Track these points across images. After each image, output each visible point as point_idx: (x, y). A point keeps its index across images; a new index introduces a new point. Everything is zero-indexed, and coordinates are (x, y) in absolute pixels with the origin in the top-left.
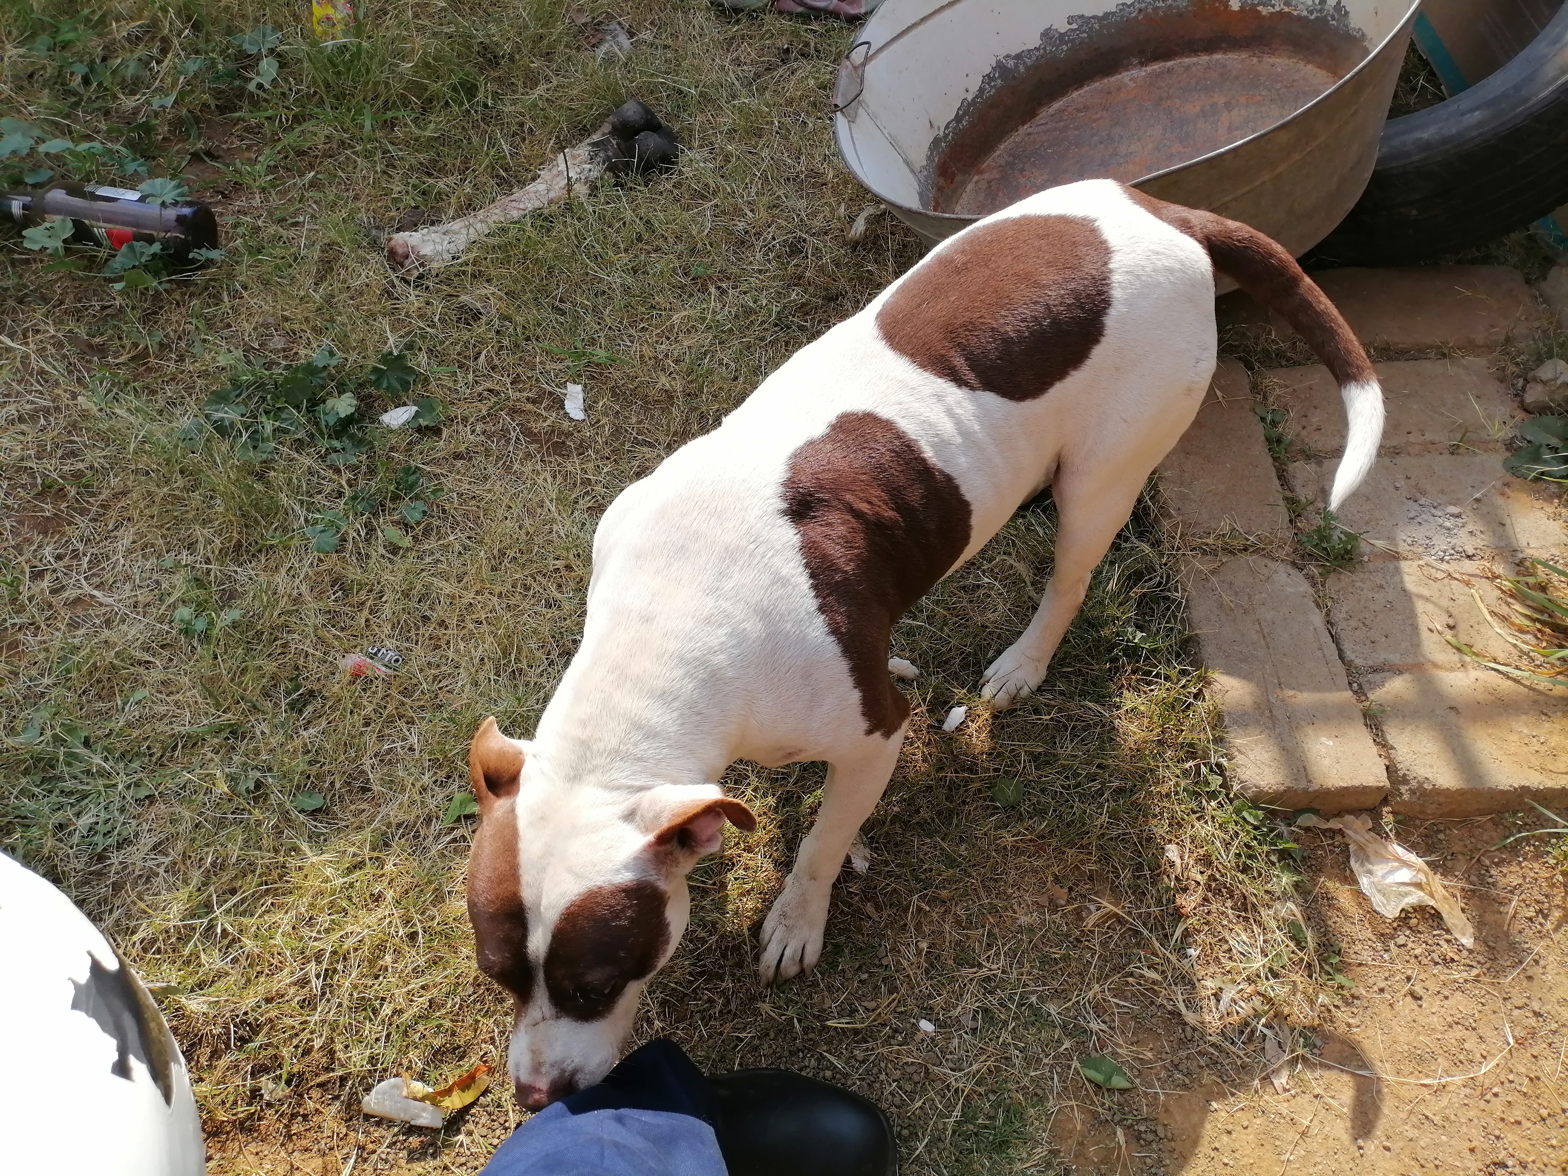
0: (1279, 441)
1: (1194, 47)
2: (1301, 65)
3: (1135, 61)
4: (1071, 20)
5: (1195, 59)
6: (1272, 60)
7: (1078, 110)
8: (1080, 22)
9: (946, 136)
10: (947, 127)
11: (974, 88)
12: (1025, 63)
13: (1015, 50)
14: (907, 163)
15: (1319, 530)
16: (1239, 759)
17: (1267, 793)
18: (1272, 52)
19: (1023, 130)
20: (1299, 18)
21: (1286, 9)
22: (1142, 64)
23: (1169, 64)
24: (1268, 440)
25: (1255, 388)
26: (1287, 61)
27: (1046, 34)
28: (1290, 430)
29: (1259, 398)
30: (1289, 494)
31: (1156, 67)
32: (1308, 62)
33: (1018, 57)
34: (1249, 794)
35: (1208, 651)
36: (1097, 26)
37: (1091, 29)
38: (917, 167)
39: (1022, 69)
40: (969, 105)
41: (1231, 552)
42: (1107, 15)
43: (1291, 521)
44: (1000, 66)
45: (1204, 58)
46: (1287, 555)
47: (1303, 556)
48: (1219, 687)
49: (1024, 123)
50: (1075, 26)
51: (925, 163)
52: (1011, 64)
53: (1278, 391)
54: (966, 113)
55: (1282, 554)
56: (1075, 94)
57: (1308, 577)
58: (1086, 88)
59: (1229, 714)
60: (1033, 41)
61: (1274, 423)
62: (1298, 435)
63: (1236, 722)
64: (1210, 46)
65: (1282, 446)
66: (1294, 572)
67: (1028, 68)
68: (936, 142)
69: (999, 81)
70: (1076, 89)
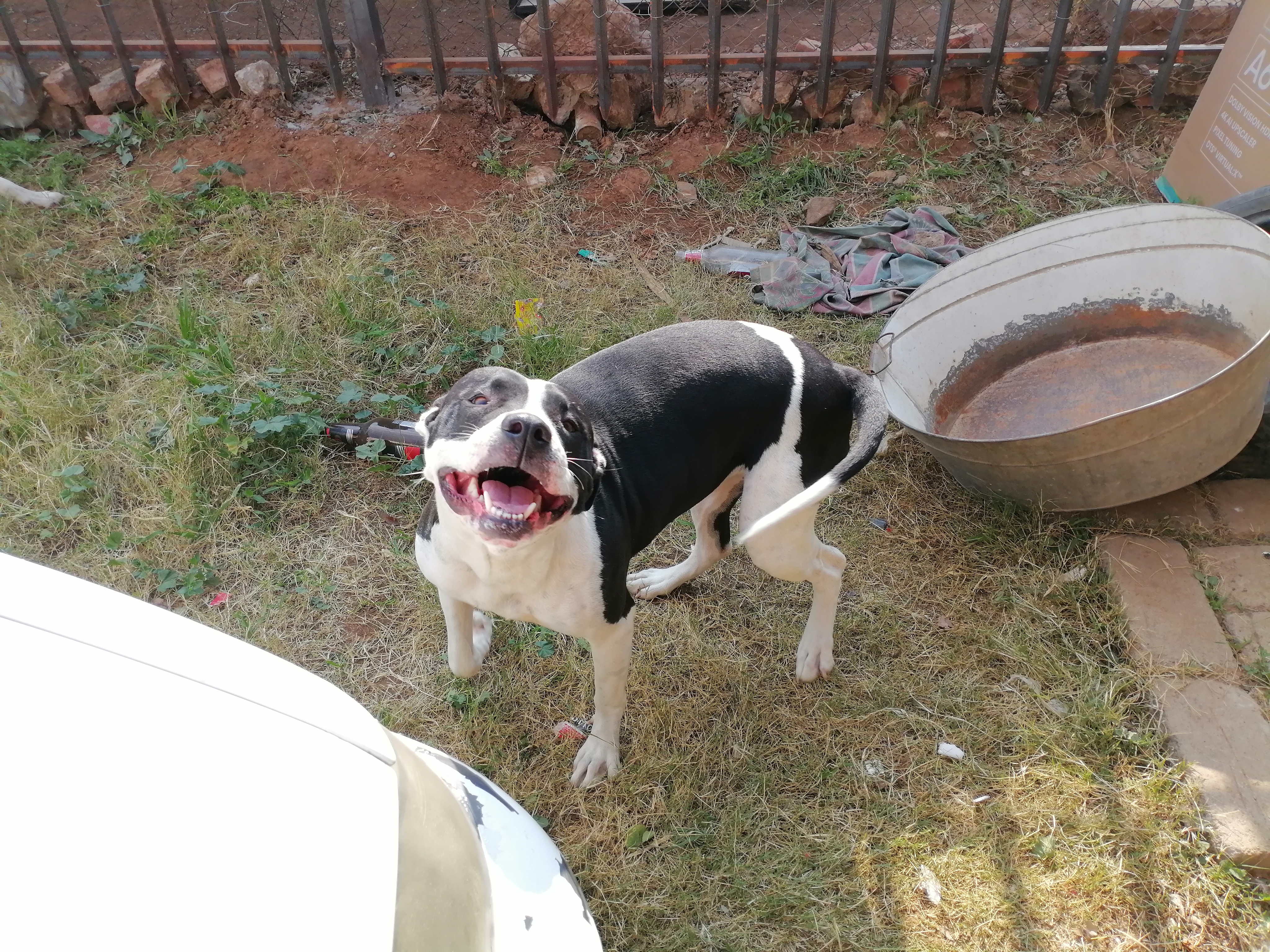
0: (1216, 599)
1: (1115, 333)
2: (1197, 345)
3: (1073, 342)
4: (1026, 317)
5: (1117, 341)
6: (1175, 342)
7: (1034, 373)
8: (1033, 318)
9: (941, 389)
10: (941, 383)
11: (959, 359)
12: (994, 344)
13: (987, 336)
14: (917, 406)
15: (1258, 663)
16: (1221, 829)
17: (1247, 856)
18: (1175, 337)
19: (994, 385)
20: (1193, 316)
21: (1183, 310)
22: (1078, 344)
23: (1099, 344)
24: (1209, 598)
25: (1191, 560)
26: (1187, 343)
27: (1009, 326)
28: (1223, 590)
29: (1196, 568)
30: (1229, 636)
31: (1089, 346)
32: (1202, 343)
33: (989, 340)
34: (1233, 856)
35: (1185, 748)
36: (1044, 321)
37: (1040, 323)
38: (923, 409)
39: (992, 347)
40: (956, 370)
41: (1192, 677)
42: (1051, 314)
43: (1235, 656)
44: (976, 345)
45: (1124, 341)
46: (1235, 680)
47: (1248, 682)
48: (1198, 775)
49: (994, 381)
50: (1029, 321)
51: (927, 406)
52: (984, 344)
53: (1210, 563)
54: (954, 375)
55: (1231, 679)
56: (1030, 363)
57: (1254, 697)
58: (1038, 359)
59: (1208, 795)
60: (1000, 330)
61: (1211, 586)
62: (1230, 594)
63: (1214, 801)
64: (1129, 332)
65: (1219, 602)
66: (1243, 693)
67: (996, 347)
68: (934, 393)
69: (976, 355)
70: (1031, 360)
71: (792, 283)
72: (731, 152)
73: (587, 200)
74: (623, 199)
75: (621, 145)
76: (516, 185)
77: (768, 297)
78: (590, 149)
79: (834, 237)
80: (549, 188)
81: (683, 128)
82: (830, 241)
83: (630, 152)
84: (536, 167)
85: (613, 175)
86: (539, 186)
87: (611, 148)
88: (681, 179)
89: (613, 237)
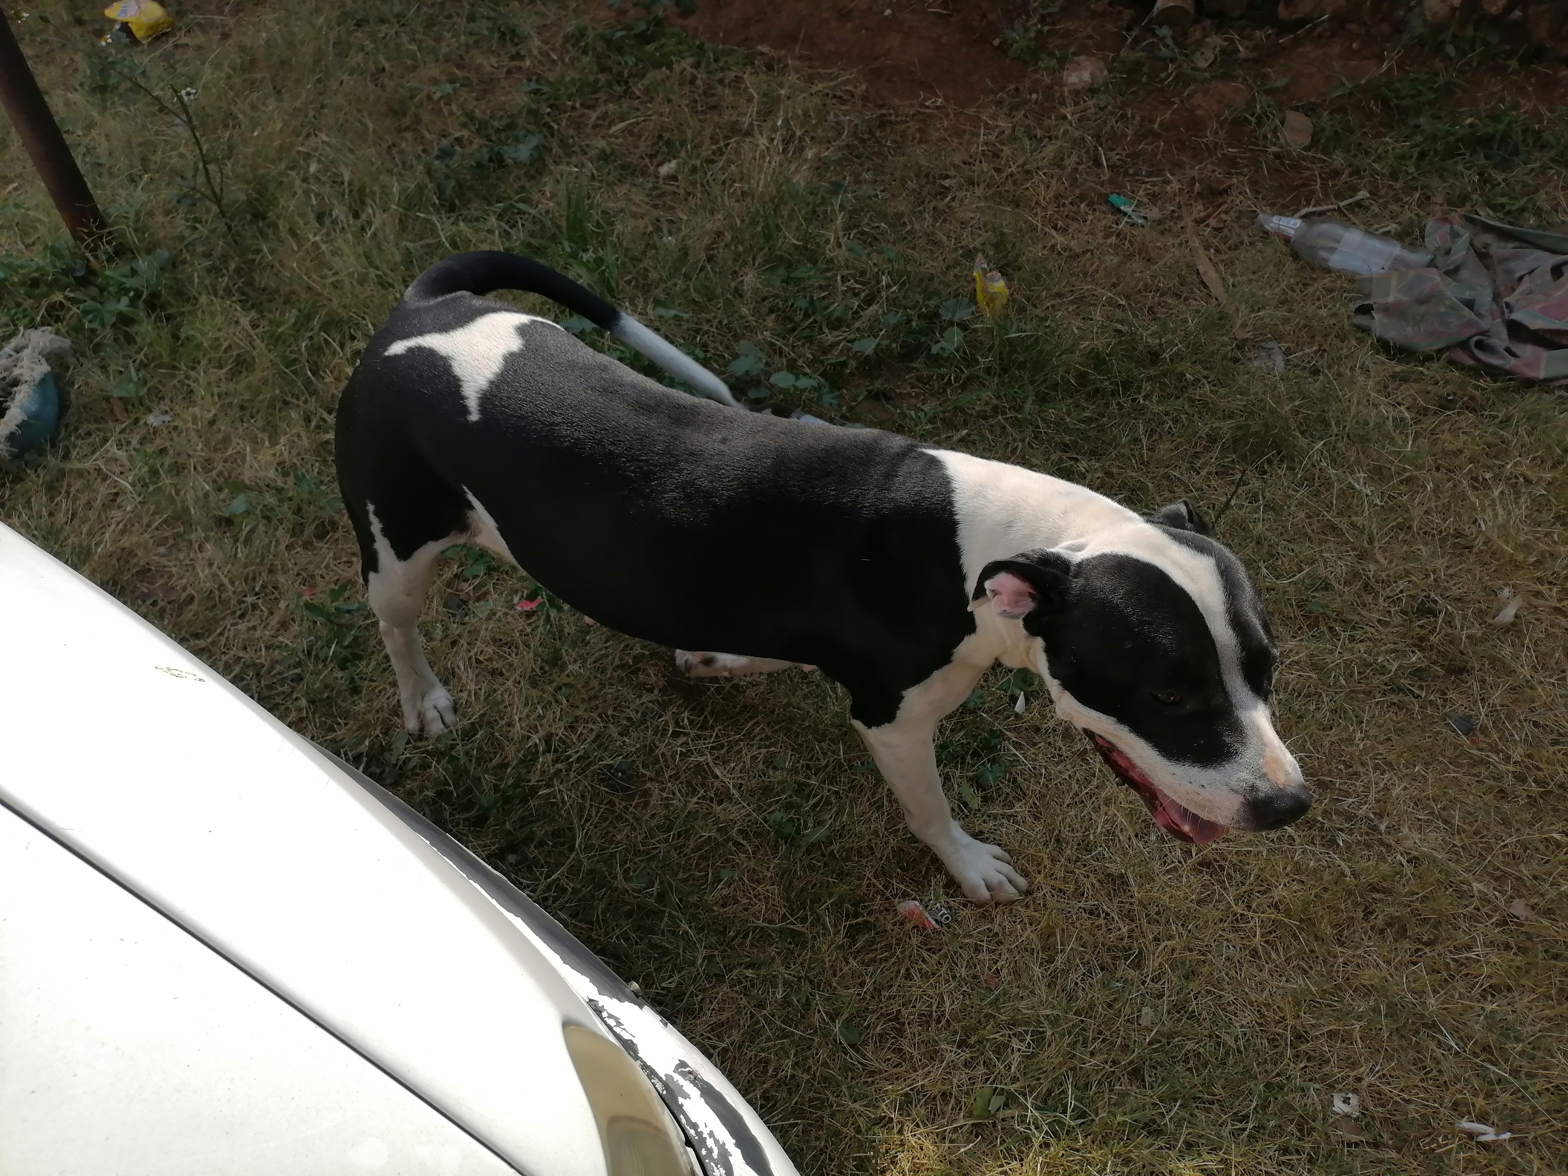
71: (1424, 308)
72: (1384, 79)
73: (1143, 119)
74: (1196, 125)
75: (1216, 40)
76: (1047, 80)
77: (1379, 324)
78: (1169, 41)
79: (1516, 244)
80: (1092, 91)
81: (1319, 29)
82: (1509, 248)
83: (1228, 53)
84: (1082, 58)
85: (1193, 87)
86: (1079, 87)
87: (1200, 43)
88: (1296, 109)
89: (1166, 182)
